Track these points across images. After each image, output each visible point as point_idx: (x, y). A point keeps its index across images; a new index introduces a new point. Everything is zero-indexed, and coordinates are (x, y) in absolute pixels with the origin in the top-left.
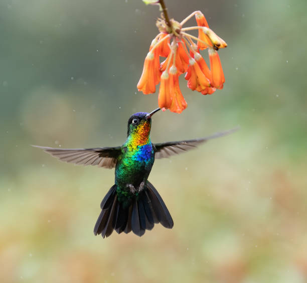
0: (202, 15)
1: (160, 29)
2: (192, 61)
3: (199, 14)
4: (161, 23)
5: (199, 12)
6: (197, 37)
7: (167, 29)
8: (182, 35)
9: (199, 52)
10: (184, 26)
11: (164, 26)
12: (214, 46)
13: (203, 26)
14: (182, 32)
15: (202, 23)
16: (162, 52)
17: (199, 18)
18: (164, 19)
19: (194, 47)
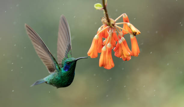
0: (127, 16)
1: (103, 23)
2: (120, 42)
3: (125, 15)
4: (104, 20)
5: (125, 14)
6: (122, 28)
7: (107, 23)
8: (115, 27)
9: (123, 37)
10: (117, 22)
11: (106, 21)
12: (133, 33)
13: (127, 22)
14: (115, 25)
15: (126, 20)
16: (104, 35)
17: (125, 17)
18: (106, 18)
19: (121, 33)
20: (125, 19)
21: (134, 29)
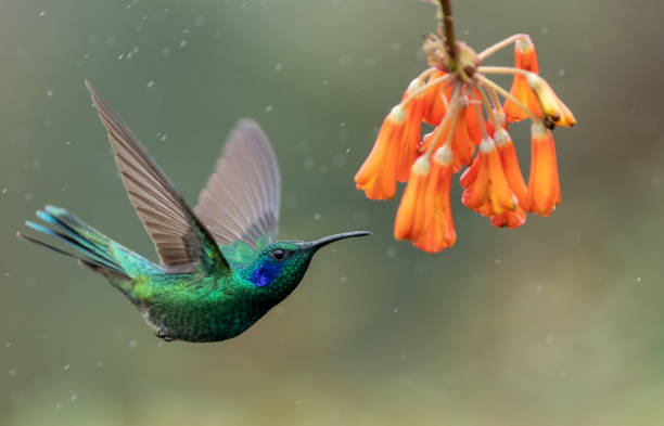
0: (531, 46)
1: (429, 58)
2: (487, 145)
3: (524, 41)
4: (435, 45)
5: (527, 38)
6: (508, 90)
7: (447, 61)
8: (476, 80)
9: (506, 128)
10: (488, 61)
11: (441, 53)
12: (546, 119)
13: (529, 69)
14: (477, 75)
15: (526, 62)
16: (427, 113)
17: (522, 51)
18: (445, 39)
19: (499, 114)
20: (522, 57)
21: (551, 102)
